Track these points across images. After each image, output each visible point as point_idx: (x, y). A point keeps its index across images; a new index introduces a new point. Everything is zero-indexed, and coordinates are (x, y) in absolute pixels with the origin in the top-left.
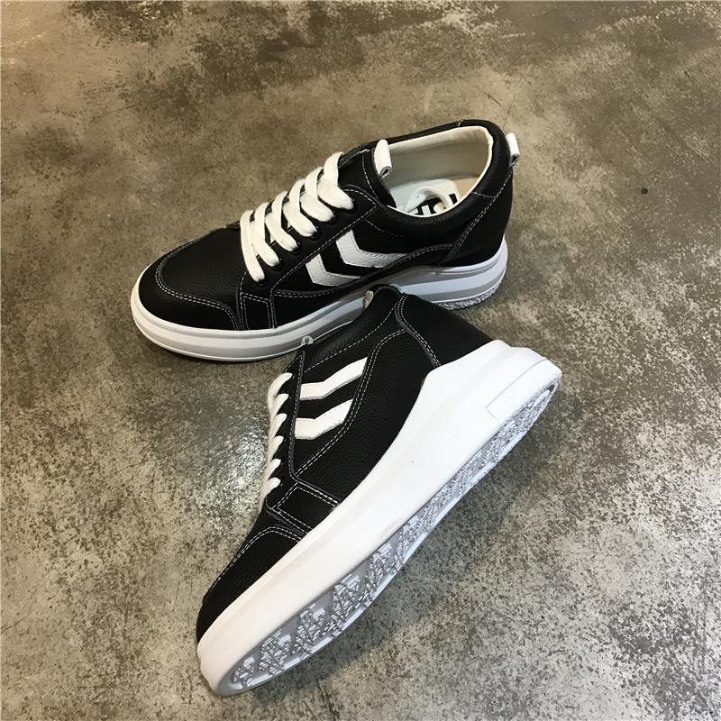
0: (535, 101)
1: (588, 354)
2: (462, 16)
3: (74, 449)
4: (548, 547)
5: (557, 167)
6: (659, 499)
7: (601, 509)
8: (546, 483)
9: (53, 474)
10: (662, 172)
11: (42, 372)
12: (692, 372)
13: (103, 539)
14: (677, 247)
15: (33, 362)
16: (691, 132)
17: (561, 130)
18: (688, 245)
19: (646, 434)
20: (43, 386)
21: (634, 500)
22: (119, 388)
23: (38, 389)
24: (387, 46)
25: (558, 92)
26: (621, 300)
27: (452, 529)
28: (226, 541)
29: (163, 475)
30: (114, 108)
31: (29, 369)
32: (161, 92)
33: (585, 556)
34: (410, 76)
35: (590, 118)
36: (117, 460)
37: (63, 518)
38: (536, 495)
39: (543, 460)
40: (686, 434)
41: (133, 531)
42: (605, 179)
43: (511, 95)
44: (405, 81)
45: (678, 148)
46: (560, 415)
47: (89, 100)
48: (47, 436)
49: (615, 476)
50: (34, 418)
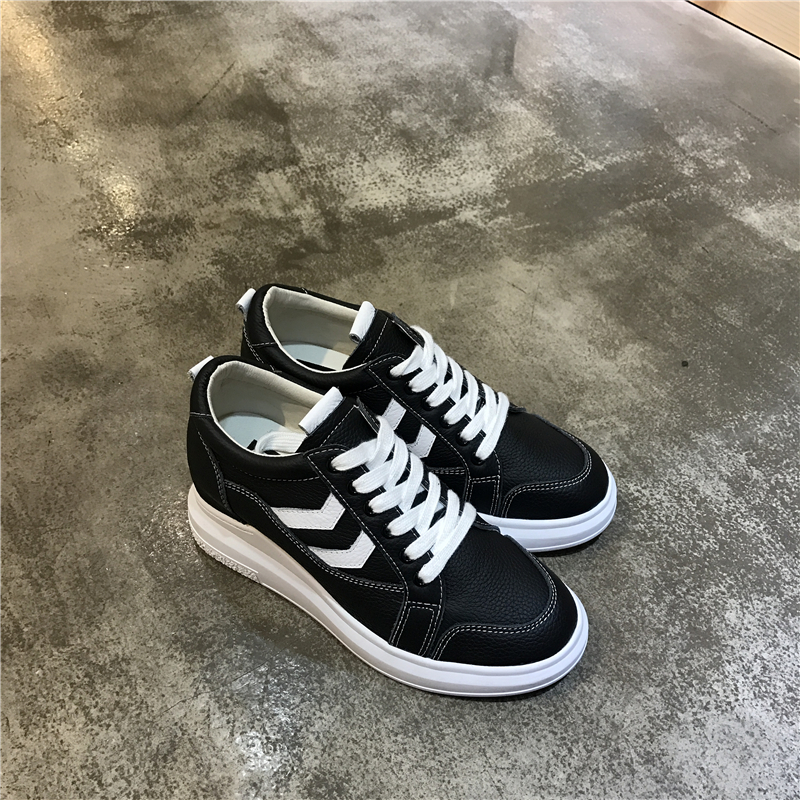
0: (560, 287)
1: (658, 534)
2: (475, 212)
3: (117, 689)
4: (653, 747)
5: (592, 348)
6: (761, 681)
7: (702, 698)
8: (638, 675)
9: (96, 719)
10: (699, 344)
11: (76, 606)
12: (770, 542)
13: (158, 788)
14: (728, 416)
15: (65, 595)
16: (720, 304)
17: (590, 312)
18: (739, 413)
19: (734, 612)
20: (78, 621)
21: (735, 685)
22: (163, 616)
23: (71, 625)
24: (405, 246)
25: (581, 276)
26: (681, 475)
27: (545, 737)
28: (297, 776)
29: (219, 708)
30: (132, 325)
31: (61, 604)
32: (181, 307)
33: (694, 752)
34: (433, 273)
35: (618, 297)
36: (167, 696)
37: (111, 768)
38: (631, 690)
39: (631, 650)
40: (775, 607)
41: (192, 775)
42: (643, 355)
43: (536, 284)
44: (428, 277)
45: (710, 319)
46: (641, 600)
47: (106, 319)
48: (85, 677)
49: (710, 660)
50: (70, 657)
